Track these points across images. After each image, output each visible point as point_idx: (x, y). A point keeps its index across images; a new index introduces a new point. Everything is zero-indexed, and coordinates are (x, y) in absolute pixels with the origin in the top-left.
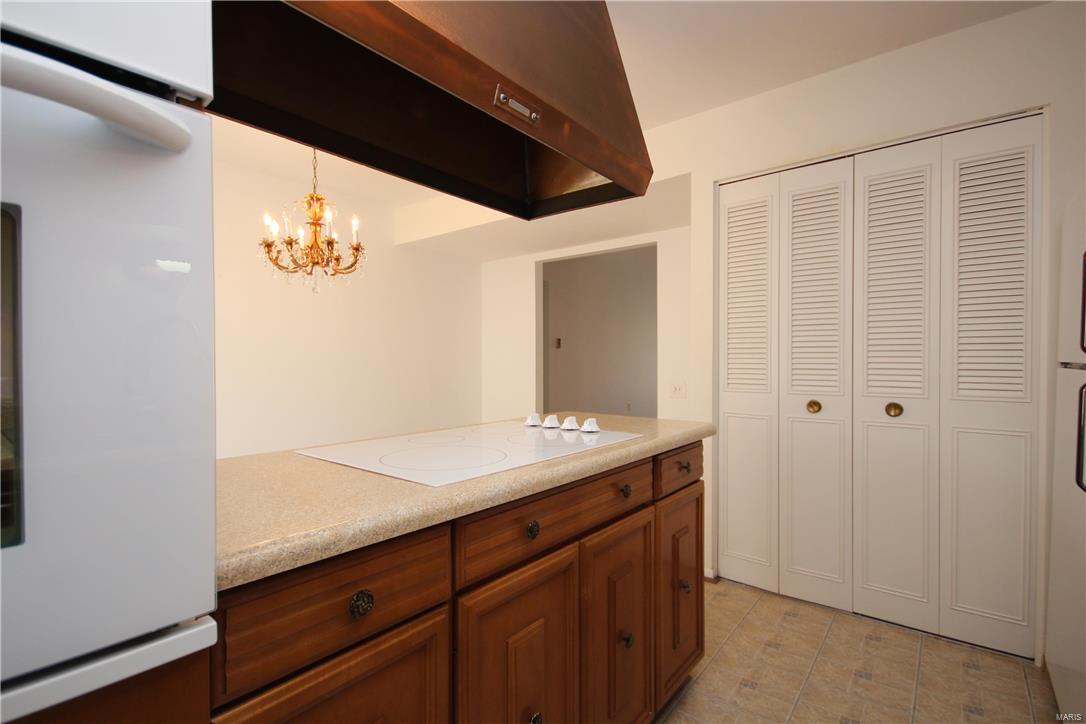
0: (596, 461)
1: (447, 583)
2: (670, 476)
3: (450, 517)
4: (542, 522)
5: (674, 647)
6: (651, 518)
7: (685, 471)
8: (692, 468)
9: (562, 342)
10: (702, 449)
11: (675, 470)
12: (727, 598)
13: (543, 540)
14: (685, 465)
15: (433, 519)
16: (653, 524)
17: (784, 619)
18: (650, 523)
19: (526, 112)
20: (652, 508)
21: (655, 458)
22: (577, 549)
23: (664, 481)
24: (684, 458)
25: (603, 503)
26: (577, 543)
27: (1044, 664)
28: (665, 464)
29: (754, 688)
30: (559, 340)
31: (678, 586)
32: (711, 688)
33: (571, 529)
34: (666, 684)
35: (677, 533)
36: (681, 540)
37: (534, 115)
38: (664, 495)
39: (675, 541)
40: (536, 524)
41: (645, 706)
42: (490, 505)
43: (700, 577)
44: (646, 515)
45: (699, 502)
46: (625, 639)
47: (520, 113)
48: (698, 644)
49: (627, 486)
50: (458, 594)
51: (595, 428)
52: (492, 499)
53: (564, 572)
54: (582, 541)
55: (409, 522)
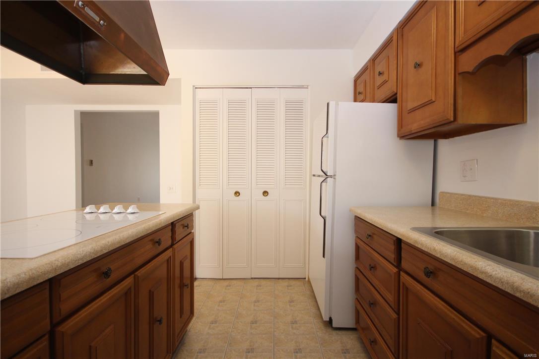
0: (144, 227)
1: (48, 320)
2: (180, 232)
3: (50, 276)
4: (112, 267)
5: (181, 317)
6: (171, 254)
7: (186, 228)
8: (189, 226)
9: (93, 162)
10: (193, 217)
11: (181, 228)
12: (200, 287)
13: (114, 277)
14: (186, 225)
15: (38, 280)
16: (172, 257)
17: (226, 289)
18: (170, 257)
19: (97, 19)
20: (171, 249)
21: (172, 223)
22: (132, 279)
23: (177, 234)
24: (185, 222)
25: (148, 250)
26: (133, 275)
27: (309, 279)
28: (177, 225)
29: (216, 323)
30: (92, 161)
31: (182, 286)
32: (197, 331)
33: (129, 268)
34: (177, 337)
35: (183, 259)
36: (184, 263)
37: (102, 22)
38: (177, 241)
39: (181, 264)
40: (110, 269)
41: (168, 353)
42: (81, 262)
43: (193, 279)
44: (169, 253)
45: (192, 243)
46: (158, 321)
47: (93, 18)
48: (191, 313)
49: (160, 239)
50: (54, 326)
51: (136, 210)
52: (82, 259)
53: (127, 293)
54: (136, 273)
55: (17, 285)
